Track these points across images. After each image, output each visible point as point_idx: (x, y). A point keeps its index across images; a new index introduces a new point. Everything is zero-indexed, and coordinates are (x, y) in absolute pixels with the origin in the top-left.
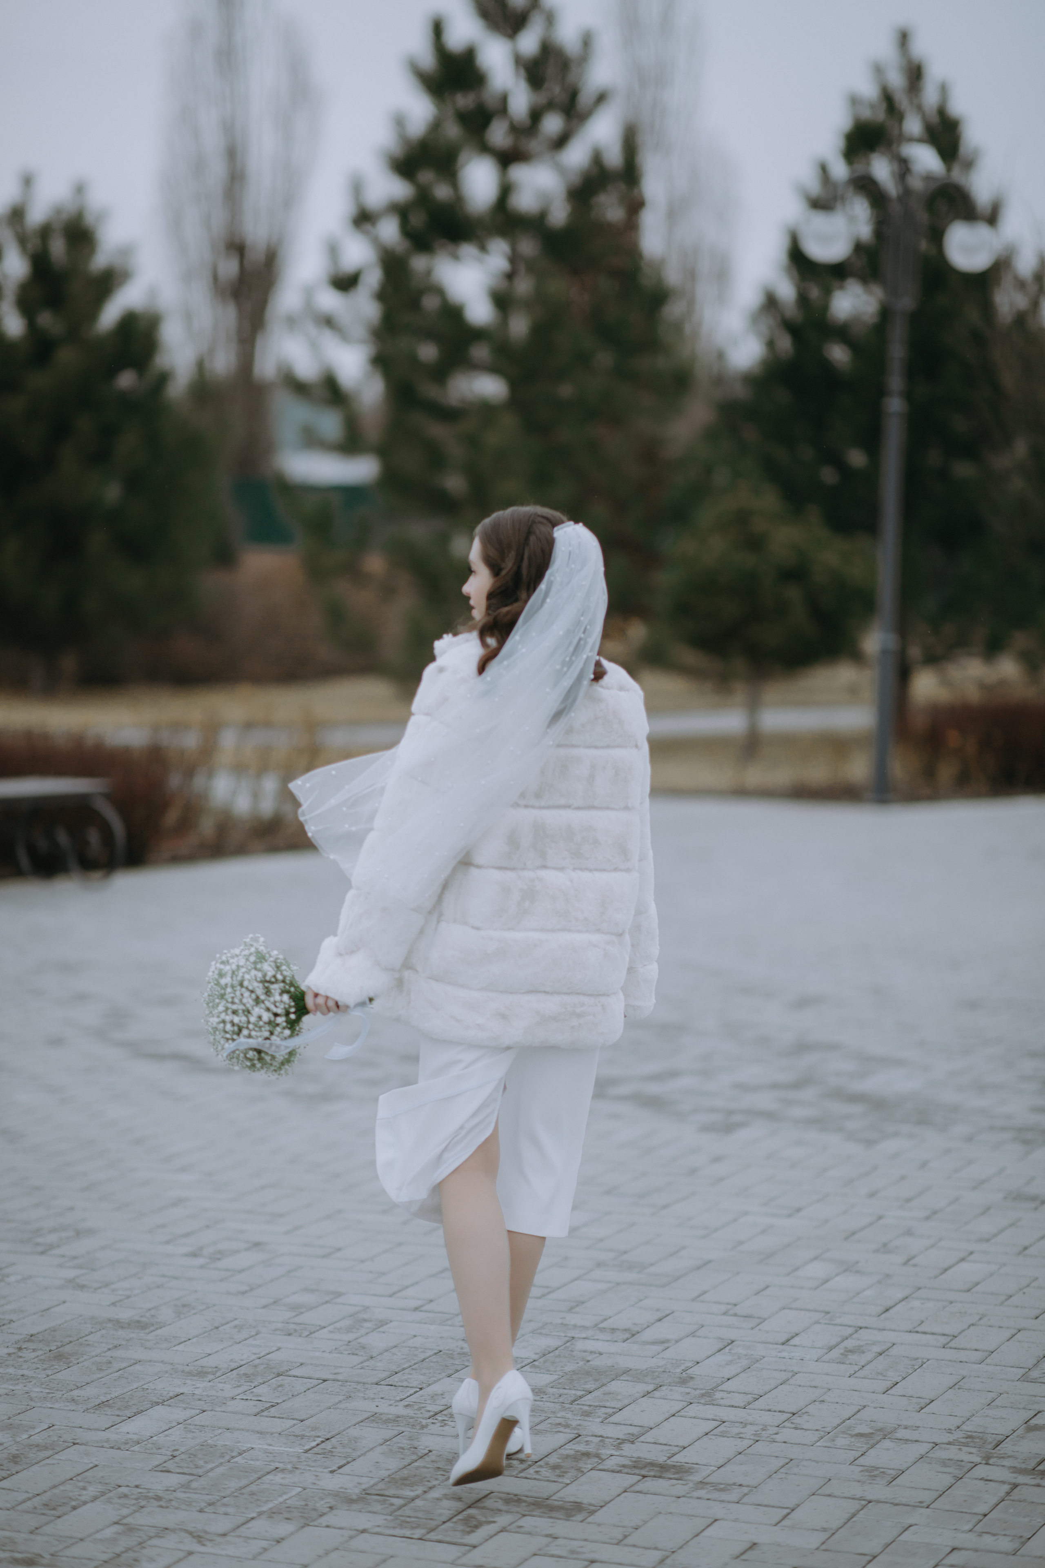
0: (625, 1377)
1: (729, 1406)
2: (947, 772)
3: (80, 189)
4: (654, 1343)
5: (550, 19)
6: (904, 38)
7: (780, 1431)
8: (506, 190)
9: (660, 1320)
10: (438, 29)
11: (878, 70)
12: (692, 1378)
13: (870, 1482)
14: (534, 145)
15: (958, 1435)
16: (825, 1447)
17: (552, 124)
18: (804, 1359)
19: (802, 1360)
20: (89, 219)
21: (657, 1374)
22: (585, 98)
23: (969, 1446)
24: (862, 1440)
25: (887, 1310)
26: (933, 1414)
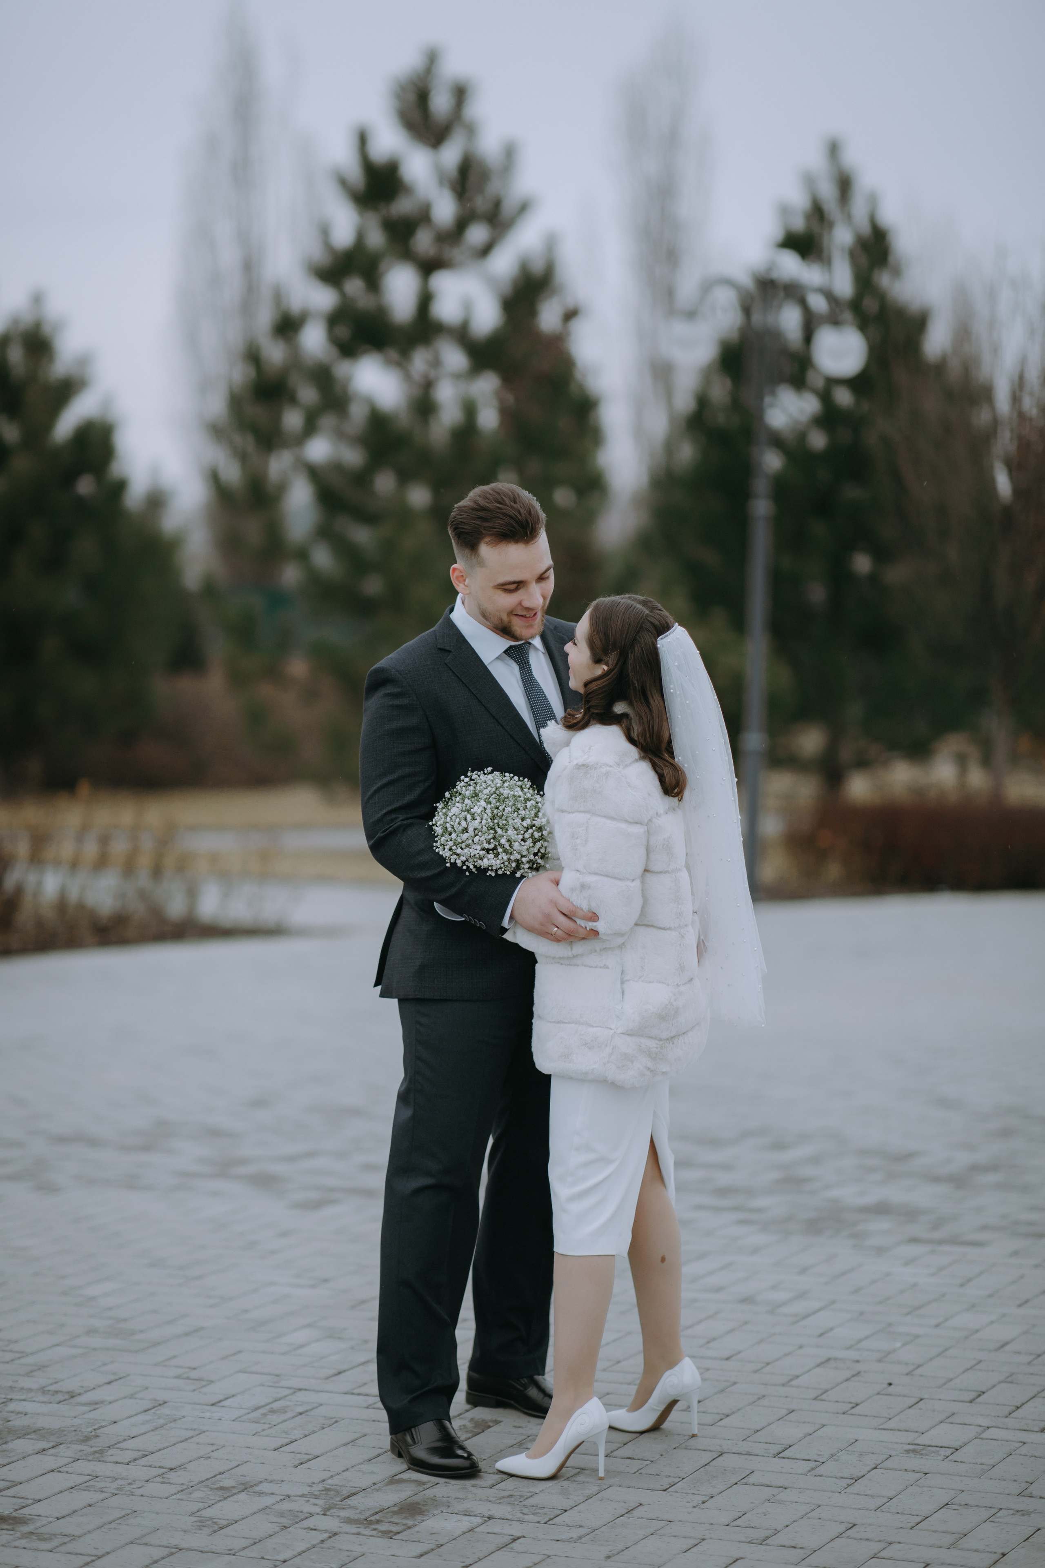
0: (33, 1436)
1: (114, 1463)
2: (834, 870)
3: (37, 299)
4: (86, 1404)
5: (471, 130)
6: (834, 149)
7: (145, 1485)
8: (425, 300)
9: (109, 1383)
10: (363, 139)
11: (809, 181)
12: (98, 1436)
13: (194, 1531)
14: (456, 254)
15: (316, 1489)
16: (179, 1500)
17: (477, 234)
18: (223, 1419)
19: (220, 1419)
20: (46, 329)
21: (65, 1433)
22: (509, 207)
23: (319, 1498)
24: (219, 1493)
25: (340, 1373)
26: (309, 1469)
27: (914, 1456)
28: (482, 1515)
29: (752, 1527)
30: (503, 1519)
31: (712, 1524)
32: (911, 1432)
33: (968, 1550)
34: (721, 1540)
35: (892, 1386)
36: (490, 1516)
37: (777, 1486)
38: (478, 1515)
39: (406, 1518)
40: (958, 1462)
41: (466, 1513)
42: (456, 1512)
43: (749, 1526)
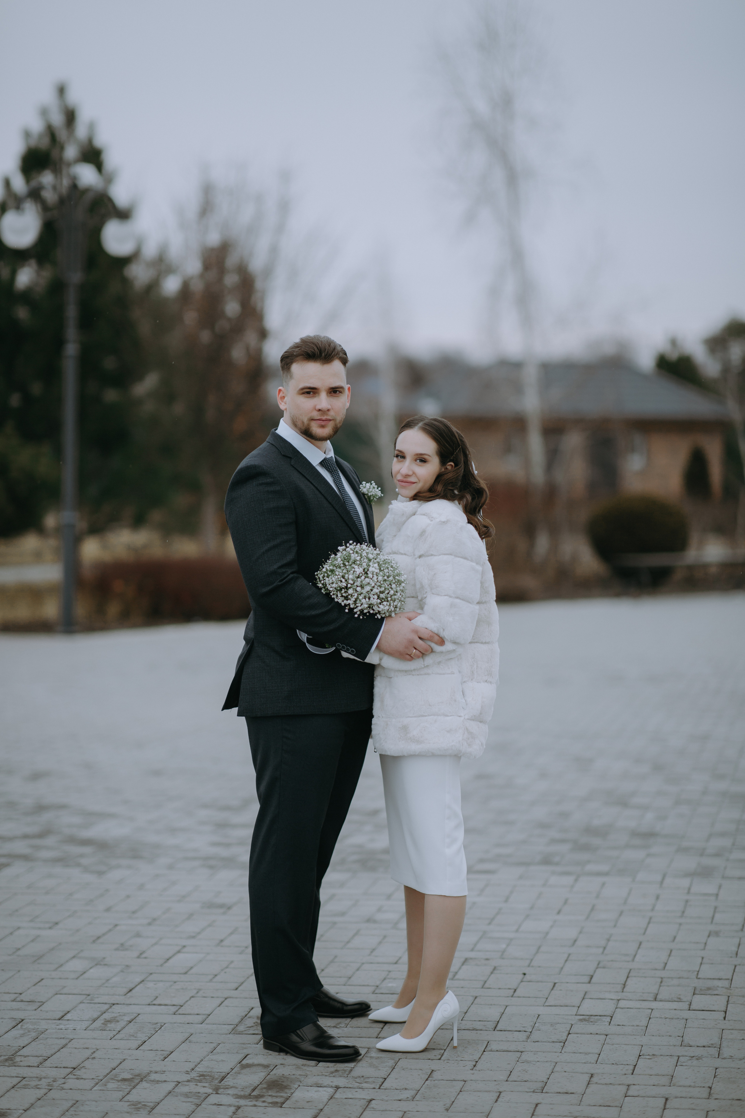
1: (27, 1066)
2: (113, 610)
6: (61, 90)
7: (66, 1081)
15: (194, 1075)
16: (101, 1090)
18: (76, 1029)
23: (202, 1082)
24: (126, 1083)
25: (131, 990)
26: (174, 1061)
27: (587, 1023)
28: (330, 1086)
29: (525, 1081)
30: (347, 1088)
31: (495, 1081)
32: (570, 1006)
33: (684, 1086)
34: (513, 1091)
35: (526, 976)
36: (337, 1086)
37: (514, 1051)
38: (327, 1086)
39: (277, 1092)
40: (620, 1025)
41: (318, 1085)
42: (310, 1085)
43: (523, 1080)
